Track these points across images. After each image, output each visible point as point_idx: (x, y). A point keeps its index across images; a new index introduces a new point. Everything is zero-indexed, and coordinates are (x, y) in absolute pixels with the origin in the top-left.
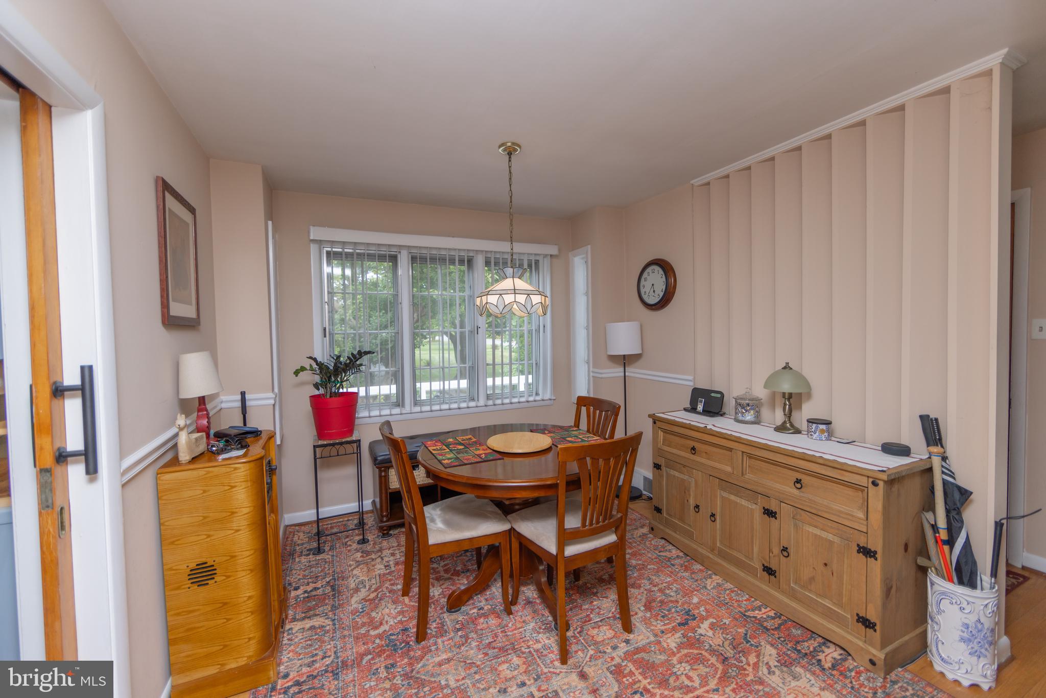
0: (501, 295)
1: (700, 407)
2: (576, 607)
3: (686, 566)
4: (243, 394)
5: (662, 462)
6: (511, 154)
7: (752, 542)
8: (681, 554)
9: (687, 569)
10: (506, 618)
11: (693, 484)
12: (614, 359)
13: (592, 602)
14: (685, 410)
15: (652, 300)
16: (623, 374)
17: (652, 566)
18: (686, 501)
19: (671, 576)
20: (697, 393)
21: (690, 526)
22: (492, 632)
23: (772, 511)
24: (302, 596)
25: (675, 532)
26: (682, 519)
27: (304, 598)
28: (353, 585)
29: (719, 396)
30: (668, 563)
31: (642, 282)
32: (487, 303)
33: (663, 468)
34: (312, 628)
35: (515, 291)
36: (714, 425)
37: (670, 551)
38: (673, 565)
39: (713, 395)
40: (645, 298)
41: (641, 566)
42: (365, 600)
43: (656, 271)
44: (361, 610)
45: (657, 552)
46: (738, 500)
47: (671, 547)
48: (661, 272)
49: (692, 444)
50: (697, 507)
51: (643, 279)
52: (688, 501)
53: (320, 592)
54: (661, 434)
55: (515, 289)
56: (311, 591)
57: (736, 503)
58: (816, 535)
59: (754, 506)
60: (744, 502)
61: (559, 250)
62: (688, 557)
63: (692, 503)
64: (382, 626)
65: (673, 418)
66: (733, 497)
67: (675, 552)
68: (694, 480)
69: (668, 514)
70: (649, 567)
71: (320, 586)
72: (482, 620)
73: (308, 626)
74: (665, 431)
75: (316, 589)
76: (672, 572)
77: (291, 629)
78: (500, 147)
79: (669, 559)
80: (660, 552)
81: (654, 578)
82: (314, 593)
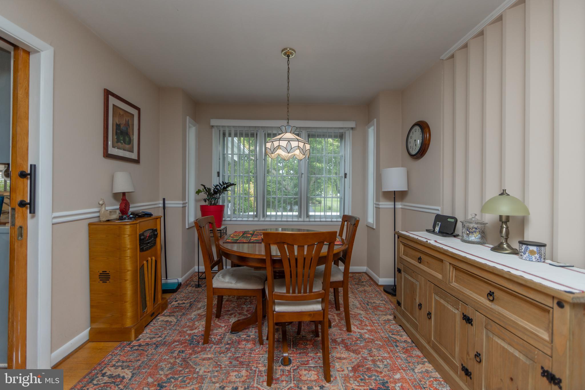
1: (437, 229)
2: (304, 353)
3: (407, 350)
5: (402, 268)
7: (455, 343)
8: (409, 340)
9: (406, 351)
11: (418, 287)
13: (317, 353)
14: (428, 231)
15: (414, 152)
16: (393, 206)
17: (379, 342)
18: (414, 300)
19: (389, 353)
20: (439, 218)
21: (416, 319)
23: (469, 317)
24: (176, 305)
25: (408, 323)
26: (412, 314)
27: (175, 306)
28: (199, 306)
29: (453, 220)
30: (394, 344)
31: (409, 140)
32: (266, 148)
33: (403, 273)
34: (167, 321)
36: (436, 241)
37: (401, 336)
38: (397, 346)
39: (449, 220)
40: (411, 150)
41: (370, 340)
42: (199, 315)
43: (417, 130)
44: (193, 319)
45: (390, 334)
46: (446, 304)
47: (404, 333)
48: (420, 130)
49: (419, 255)
50: (420, 305)
51: (409, 138)
52: (415, 299)
53: (184, 305)
54: (402, 247)
56: (181, 304)
57: (444, 306)
59: (456, 312)
60: (450, 307)
61: (356, 124)
62: (413, 344)
63: (418, 302)
64: (195, 330)
65: (416, 237)
66: (442, 301)
67: (405, 337)
68: (419, 283)
69: (404, 308)
70: (376, 342)
71: (186, 303)
72: (244, 343)
74: (405, 245)
75: (184, 303)
76: (391, 351)
79: (397, 341)
80: (392, 334)
81: (374, 350)
82: (181, 305)
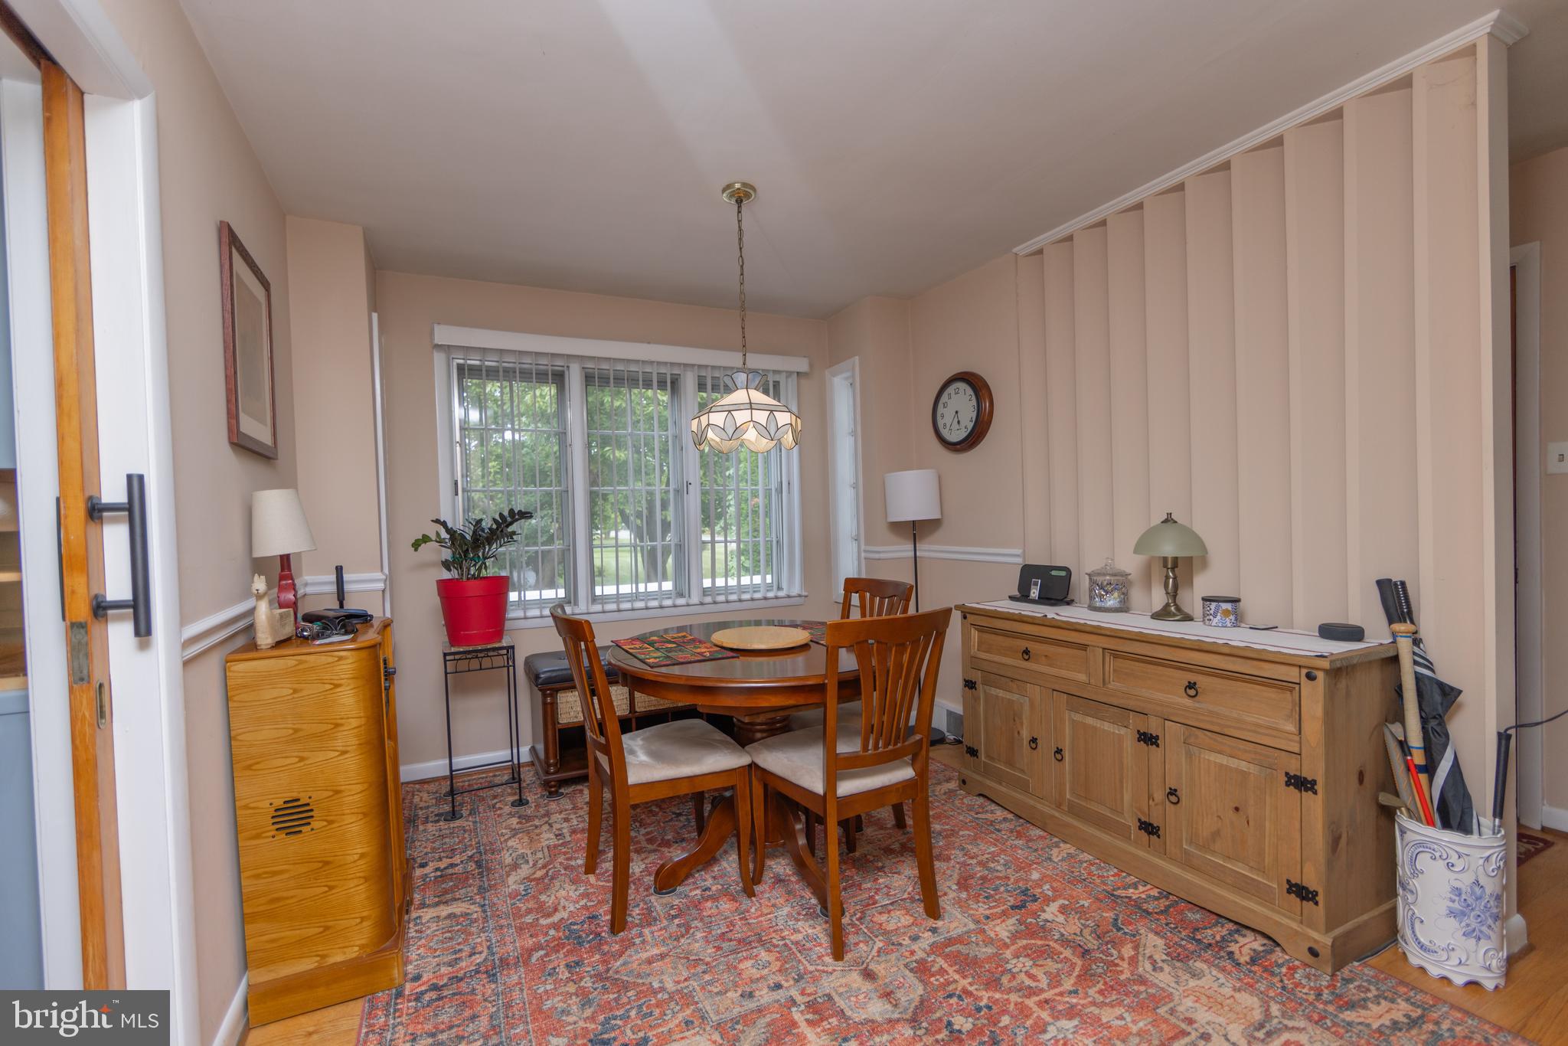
0: (730, 411)
1: (1035, 593)
2: (852, 886)
3: (1018, 832)
4: (339, 570)
5: (976, 677)
6: (742, 201)
7: (1122, 786)
8: (1010, 816)
9: (1019, 835)
10: (746, 902)
11: (1027, 708)
12: (898, 527)
13: (877, 879)
14: (1012, 598)
15: (956, 435)
16: (912, 554)
17: (967, 832)
18: (1016, 734)
19: (996, 845)
20: (1029, 573)
21: (1022, 771)
22: (725, 919)
23: (1152, 734)
24: (433, 874)
25: (1000, 784)
26: (1010, 763)
27: (436, 877)
28: (508, 860)
29: (1063, 573)
30: (991, 828)
31: (940, 409)
32: (708, 425)
33: (979, 686)
34: (450, 916)
35: (751, 406)
36: (1057, 614)
37: (992, 812)
38: (999, 831)
39: (1054, 573)
40: (945, 433)
41: (949, 833)
42: (528, 879)
43: (961, 391)
44: (524, 893)
45: (973, 813)
46: (1098, 724)
47: (993, 807)
48: (970, 391)
49: (1024, 644)
50: (1034, 740)
51: (940, 405)
52: (1019, 733)
53: (456, 870)
54: (975, 634)
55: (751, 403)
56: (445, 868)
57: (1094, 728)
58: (1221, 765)
59: (1123, 731)
60: (1106, 726)
61: (811, 366)
62: (1021, 820)
63: (1026, 735)
64: (557, 914)
65: (993, 608)
66: (1088, 721)
67: (1000, 813)
68: (1027, 699)
69: (988, 756)
70: (961, 833)
71: (459, 861)
72: (707, 906)
73: (444, 914)
74: (981, 629)
75: (452, 865)
76: (997, 840)
77: (420, 917)
78: (724, 191)
79: (992, 823)
80: (977, 814)
81: (970, 847)
82: (450, 871)
